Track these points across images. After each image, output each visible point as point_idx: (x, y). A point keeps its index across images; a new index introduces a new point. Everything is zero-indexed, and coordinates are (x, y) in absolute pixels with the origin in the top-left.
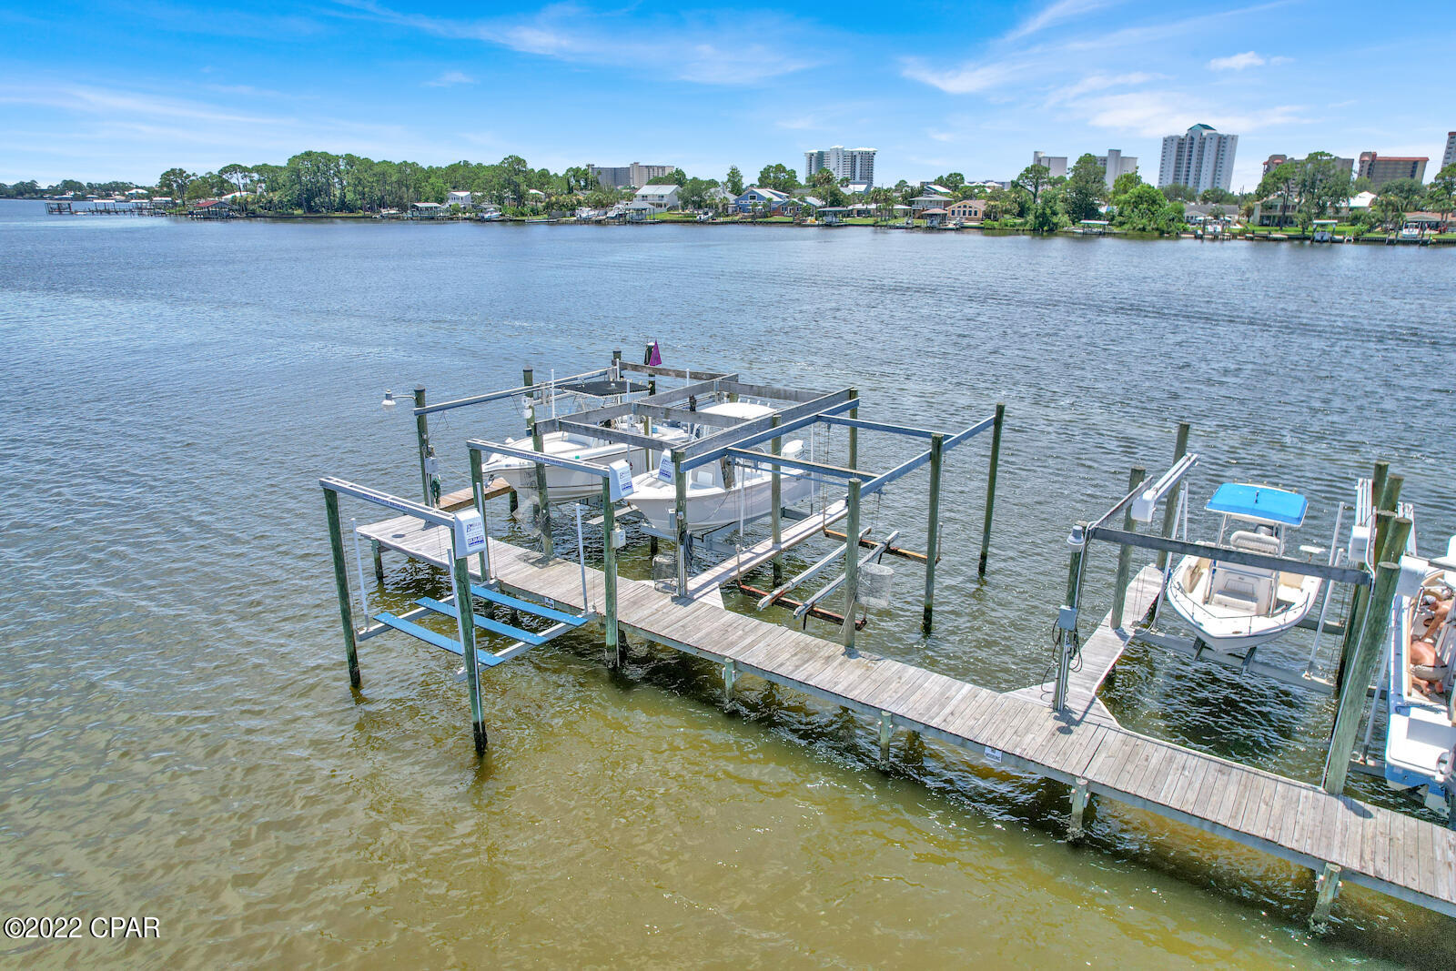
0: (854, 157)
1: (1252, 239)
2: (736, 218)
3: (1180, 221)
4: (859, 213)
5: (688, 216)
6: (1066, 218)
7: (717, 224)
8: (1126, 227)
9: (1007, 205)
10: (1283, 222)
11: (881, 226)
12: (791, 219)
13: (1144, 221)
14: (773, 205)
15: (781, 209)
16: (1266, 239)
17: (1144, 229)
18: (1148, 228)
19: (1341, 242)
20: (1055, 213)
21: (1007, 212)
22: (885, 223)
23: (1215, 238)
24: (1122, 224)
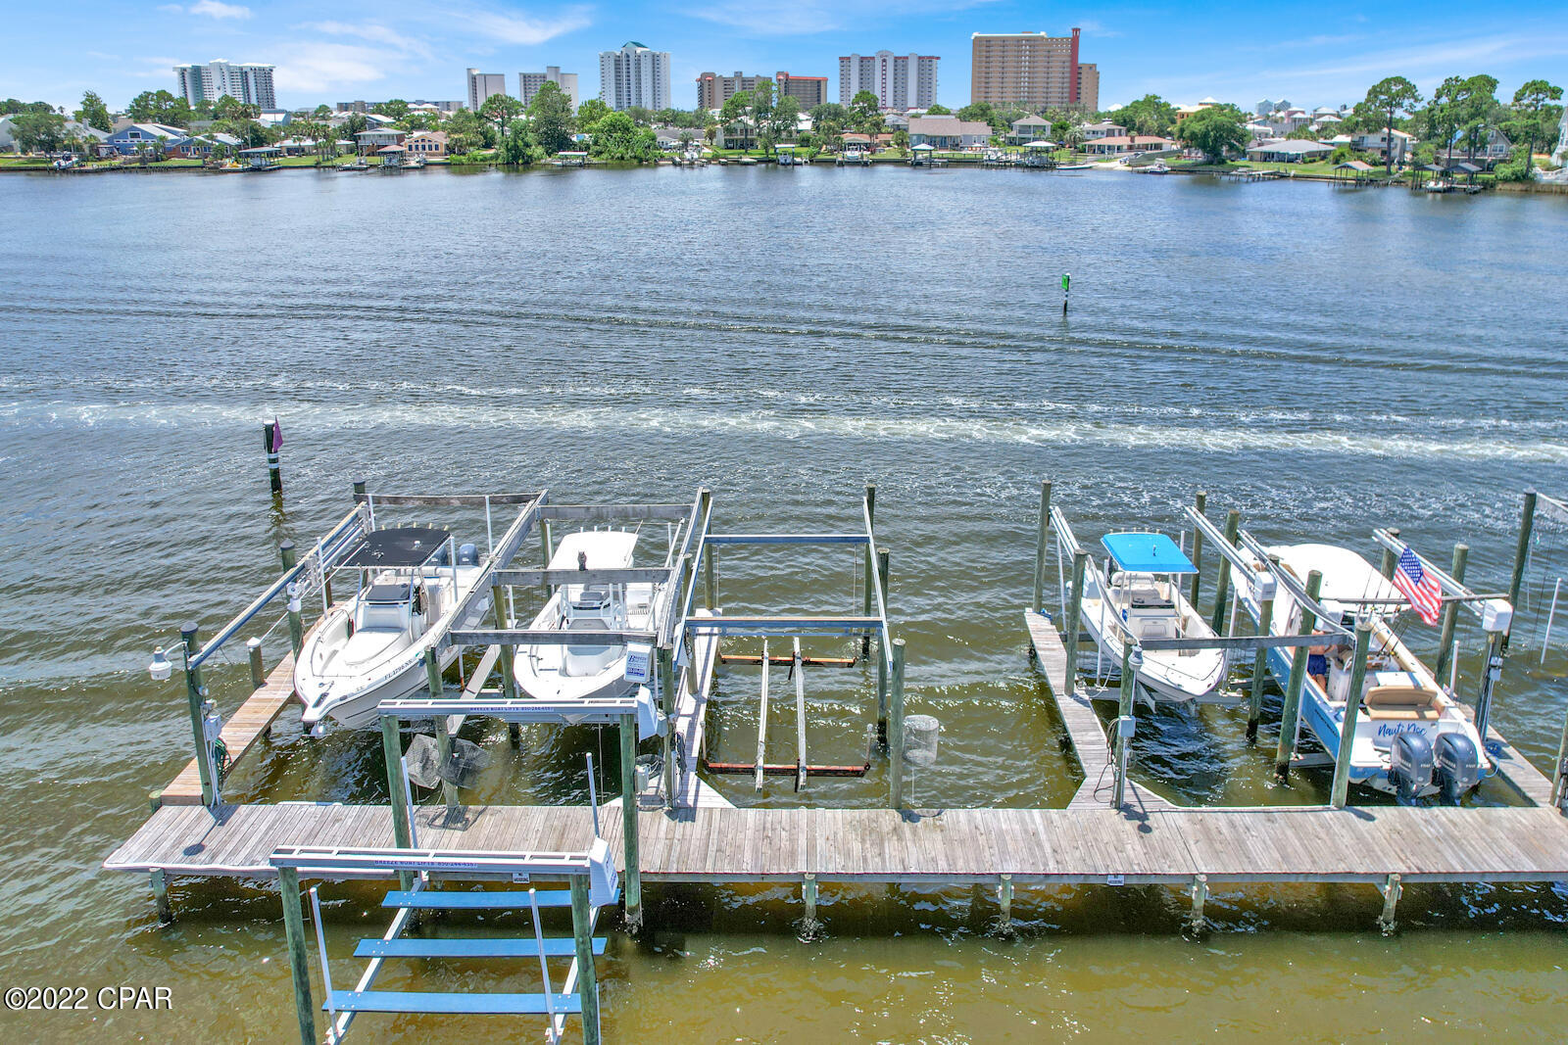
0: (244, 74)
1: (724, 164)
2: (116, 163)
3: (656, 148)
4: (291, 151)
5: (34, 161)
6: (539, 151)
7: (87, 172)
8: (604, 156)
9: (471, 137)
10: (746, 145)
11: (324, 167)
12: (200, 162)
13: (621, 149)
14: (168, 145)
15: (180, 150)
16: (737, 162)
17: (622, 158)
18: (627, 157)
19: (800, 164)
20: (527, 145)
21: (472, 144)
22: (329, 164)
23: (691, 164)
24: (599, 153)
